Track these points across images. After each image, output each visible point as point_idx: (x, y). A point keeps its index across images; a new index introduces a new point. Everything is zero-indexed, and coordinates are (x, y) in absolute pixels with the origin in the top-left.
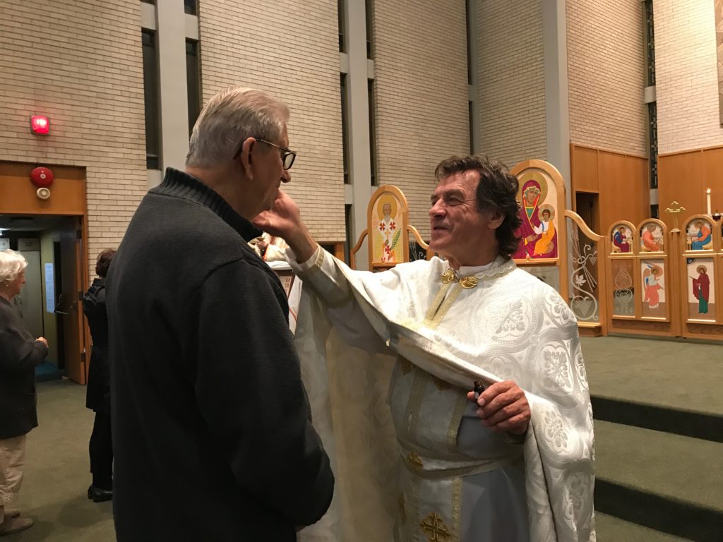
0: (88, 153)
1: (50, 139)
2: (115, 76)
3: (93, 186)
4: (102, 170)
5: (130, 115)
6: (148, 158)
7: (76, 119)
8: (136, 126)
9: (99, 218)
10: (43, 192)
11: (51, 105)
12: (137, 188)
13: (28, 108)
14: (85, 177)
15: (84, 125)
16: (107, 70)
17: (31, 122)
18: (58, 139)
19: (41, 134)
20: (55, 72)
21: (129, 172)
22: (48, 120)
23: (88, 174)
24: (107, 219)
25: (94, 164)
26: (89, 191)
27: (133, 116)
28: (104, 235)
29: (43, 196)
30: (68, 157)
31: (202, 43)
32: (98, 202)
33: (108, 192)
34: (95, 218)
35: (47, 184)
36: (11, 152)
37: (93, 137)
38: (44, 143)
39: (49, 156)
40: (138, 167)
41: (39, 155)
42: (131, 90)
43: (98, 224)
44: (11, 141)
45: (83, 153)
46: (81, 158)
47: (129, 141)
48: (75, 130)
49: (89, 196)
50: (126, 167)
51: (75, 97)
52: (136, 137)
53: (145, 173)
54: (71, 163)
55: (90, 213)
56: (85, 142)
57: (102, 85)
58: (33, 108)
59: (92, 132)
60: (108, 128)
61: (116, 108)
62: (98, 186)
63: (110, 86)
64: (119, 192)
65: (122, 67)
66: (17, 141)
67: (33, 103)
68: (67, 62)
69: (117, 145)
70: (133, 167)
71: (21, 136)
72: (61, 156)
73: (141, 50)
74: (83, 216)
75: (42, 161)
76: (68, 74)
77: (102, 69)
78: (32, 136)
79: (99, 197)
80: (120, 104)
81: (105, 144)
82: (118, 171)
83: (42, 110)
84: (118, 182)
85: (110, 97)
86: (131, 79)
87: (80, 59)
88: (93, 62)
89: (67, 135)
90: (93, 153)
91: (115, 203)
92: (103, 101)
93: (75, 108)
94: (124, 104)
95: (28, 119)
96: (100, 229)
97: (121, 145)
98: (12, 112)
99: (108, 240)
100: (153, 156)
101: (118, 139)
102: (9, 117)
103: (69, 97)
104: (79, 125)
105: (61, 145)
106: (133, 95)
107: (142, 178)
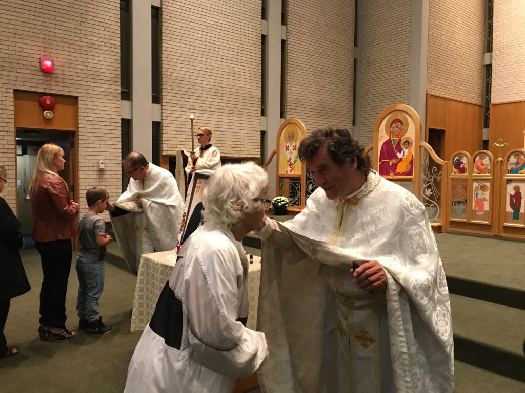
0: (80, 87)
1: (53, 75)
2: (100, 32)
3: (83, 110)
4: (89, 99)
5: (110, 61)
6: (122, 92)
7: (72, 62)
8: (114, 69)
9: (86, 134)
10: (48, 114)
11: (55, 51)
12: (114, 113)
13: (38, 52)
14: (78, 104)
15: (77, 67)
16: (94, 27)
17: (41, 63)
18: (59, 76)
19: (47, 72)
20: (57, 27)
21: (109, 101)
22: (52, 62)
23: (80, 102)
24: (92, 134)
25: (84, 95)
26: (80, 114)
27: (112, 61)
28: (90, 146)
29: (48, 116)
30: (65, 89)
31: (163, 9)
32: (86, 122)
33: (93, 115)
34: (83, 134)
35: (51, 108)
36: (26, 84)
37: (83, 75)
38: (49, 79)
39: (53, 87)
40: (114, 98)
41: (45, 86)
42: (112, 42)
43: (85, 138)
44: (26, 76)
45: (77, 86)
46: (74, 90)
47: (109, 79)
48: (71, 70)
49: (80, 118)
50: (107, 97)
51: (72, 46)
52: (114, 76)
53: (119, 103)
54: (68, 94)
55: (80, 130)
56: (78, 78)
57: (91, 38)
58: (42, 53)
59: (83, 71)
60: (95, 69)
61: (100, 55)
62: (86, 111)
63: (97, 39)
64: (101, 116)
65: (105, 25)
66: (30, 76)
67: (42, 49)
68: (66, 20)
69: (100, 81)
70: (111, 98)
71: (33, 72)
72: (61, 88)
73: (119, 13)
74: (75, 131)
75: (47, 91)
76: (67, 29)
77: (91, 26)
78: (41, 73)
79: (86, 118)
80: (103, 52)
81: (92, 80)
82: (100, 101)
83: (48, 54)
84: (100, 108)
85: (96, 47)
86: (111, 34)
87: (76, 18)
88: (85, 21)
89: (66, 73)
90: (83, 87)
91: (98, 123)
92: (92, 50)
93: (71, 54)
94: (106, 52)
95: (38, 61)
96: (87, 142)
97: (103, 82)
98: (27, 55)
99: (92, 150)
100: (125, 90)
101: (101, 78)
102: (25, 58)
103: (67, 45)
104: (74, 66)
105: (61, 80)
106: (113, 46)
107: (117, 106)
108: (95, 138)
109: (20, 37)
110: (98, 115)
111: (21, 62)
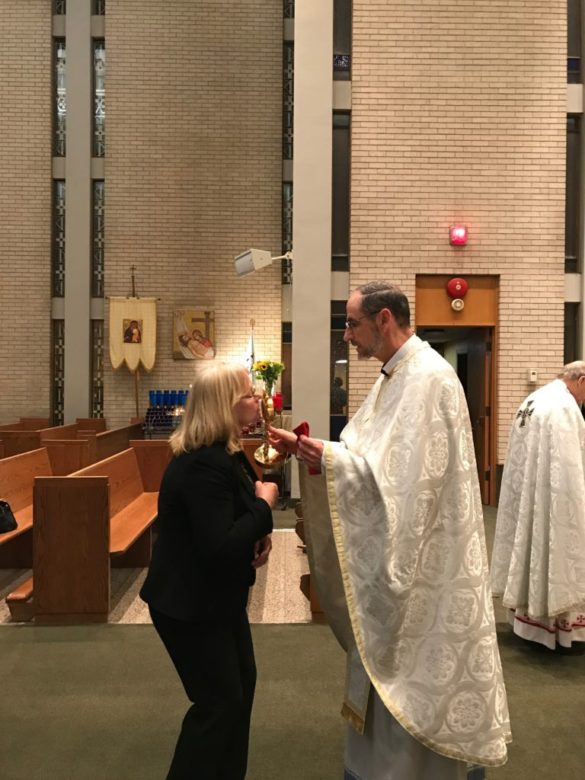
0: (502, 260)
1: (466, 248)
2: (535, 174)
3: (506, 295)
4: (516, 277)
6: (567, 261)
7: (492, 225)
8: (554, 226)
9: (510, 329)
10: (457, 304)
11: (469, 213)
12: (553, 295)
13: (449, 219)
14: (498, 286)
15: (499, 231)
16: (526, 168)
17: (450, 233)
18: (473, 248)
19: (458, 244)
20: (474, 178)
21: (545, 278)
22: (466, 229)
23: (501, 283)
24: (519, 330)
25: (508, 271)
26: (501, 300)
28: (515, 347)
29: (457, 307)
30: (482, 266)
32: (510, 312)
33: (521, 300)
34: (506, 329)
35: (461, 295)
36: (431, 265)
37: (508, 242)
38: (460, 254)
39: (465, 266)
40: (554, 272)
41: (455, 265)
42: (552, 185)
43: (509, 335)
44: (431, 254)
45: (498, 260)
46: (495, 266)
47: (545, 243)
49: (501, 306)
50: (542, 272)
51: (492, 202)
52: (554, 237)
53: (563, 278)
54: (486, 272)
55: (502, 324)
56: (499, 248)
57: (520, 185)
58: (453, 219)
59: (509, 237)
60: (524, 231)
61: (534, 209)
62: (511, 295)
63: (530, 185)
64: (533, 301)
65: (544, 162)
66: (437, 254)
67: (452, 213)
68: (486, 167)
69: (533, 248)
70: (549, 272)
71: (441, 248)
72: (476, 265)
73: (565, 139)
74: (494, 327)
75: (458, 272)
76: (486, 179)
77: (521, 168)
78: (450, 248)
79: (511, 306)
80: (538, 203)
81: (520, 248)
82: (533, 277)
83: (460, 219)
84: (532, 289)
85: (528, 197)
86: (551, 174)
87: (500, 162)
88: (512, 161)
89: (483, 242)
90: (508, 260)
92: (521, 203)
93: (491, 214)
94: (543, 203)
95: (448, 231)
96: (510, 341)
97: (537, 248)
98: (435, 225)
99: (518, 353)
100: (571, 257)
102: (431, 230)
103: (486, 202)
104: (494, 231)
105: (476, 254)
106: (553, 191)
107: (559, 283)
108: (523, 335)
109: (426, 201)
110: (528, 301)
111: (427, 236)
